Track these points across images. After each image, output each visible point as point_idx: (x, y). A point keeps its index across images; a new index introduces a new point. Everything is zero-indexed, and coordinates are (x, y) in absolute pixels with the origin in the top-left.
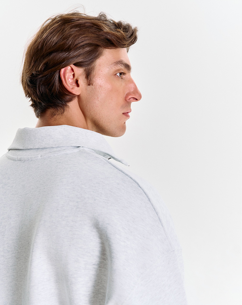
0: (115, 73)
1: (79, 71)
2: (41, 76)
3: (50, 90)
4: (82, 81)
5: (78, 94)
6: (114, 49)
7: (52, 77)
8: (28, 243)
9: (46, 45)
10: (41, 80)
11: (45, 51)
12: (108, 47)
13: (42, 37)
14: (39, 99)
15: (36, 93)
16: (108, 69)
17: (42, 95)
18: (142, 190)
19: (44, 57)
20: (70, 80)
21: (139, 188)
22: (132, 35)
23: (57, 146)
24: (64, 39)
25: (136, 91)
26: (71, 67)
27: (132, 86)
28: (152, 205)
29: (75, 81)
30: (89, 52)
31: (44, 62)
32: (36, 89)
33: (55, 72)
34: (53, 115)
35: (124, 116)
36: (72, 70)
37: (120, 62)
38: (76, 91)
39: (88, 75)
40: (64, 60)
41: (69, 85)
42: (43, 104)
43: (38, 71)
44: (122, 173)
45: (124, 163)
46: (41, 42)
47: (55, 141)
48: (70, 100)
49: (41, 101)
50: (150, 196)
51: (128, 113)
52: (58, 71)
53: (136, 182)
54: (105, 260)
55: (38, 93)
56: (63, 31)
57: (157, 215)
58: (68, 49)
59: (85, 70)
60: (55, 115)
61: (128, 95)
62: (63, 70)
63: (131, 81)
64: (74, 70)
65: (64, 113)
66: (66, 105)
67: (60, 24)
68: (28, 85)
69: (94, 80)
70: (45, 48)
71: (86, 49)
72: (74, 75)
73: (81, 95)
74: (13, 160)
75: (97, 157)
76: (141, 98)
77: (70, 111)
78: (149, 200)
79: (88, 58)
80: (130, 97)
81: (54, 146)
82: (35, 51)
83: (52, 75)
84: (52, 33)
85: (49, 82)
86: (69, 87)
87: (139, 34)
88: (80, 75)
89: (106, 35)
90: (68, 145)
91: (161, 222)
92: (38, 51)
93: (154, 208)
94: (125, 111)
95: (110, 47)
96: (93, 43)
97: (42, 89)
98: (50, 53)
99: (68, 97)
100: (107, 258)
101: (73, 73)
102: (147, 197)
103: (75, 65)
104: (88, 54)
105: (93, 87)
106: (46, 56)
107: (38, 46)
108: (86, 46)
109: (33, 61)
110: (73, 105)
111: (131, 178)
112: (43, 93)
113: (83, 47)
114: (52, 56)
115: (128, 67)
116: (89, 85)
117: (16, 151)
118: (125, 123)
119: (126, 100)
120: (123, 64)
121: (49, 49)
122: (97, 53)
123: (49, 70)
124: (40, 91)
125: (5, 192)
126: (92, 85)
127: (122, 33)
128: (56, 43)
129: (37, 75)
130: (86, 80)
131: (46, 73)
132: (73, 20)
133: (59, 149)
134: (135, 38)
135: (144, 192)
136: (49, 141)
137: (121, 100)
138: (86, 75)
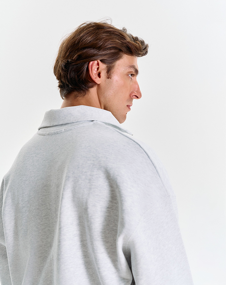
0: (128, 74)
1: (103, 67)
2: (74, 64)
3: (78, 76)
4: (103, 74)
5: (98, 83)
6: (130, 56)
7: (82, 67)
8: (58, 196)
9: (81, 42)
10: (73, 67)
11: (80, 46)
12: (127, 53)
13: (80, 35)
14: (68, 82)
15: (67, 76)
16: (123, 69)
17: (71, 79)
18: (143, 150)
19: (78, 50)
20: (94, 71)
21: (141, 148)
22: (145, 48)
23: (76, 121)
24: (97, 40)
25: (138, 91)
26: (98, 62)
27: (137, 86)
28: (151, 161)
29: (98, 73)
30: (114, 53)
31: (79, 53)
32: (68, 73)
33: (85, 63)
34: (76, 97)
35: (127, 108)
36: (98, 64)
37: (133, 67)
38: (98, 80)
39: (109, 71)
40: (94, 55)
41: (94, 75)
42: (70, 86)
43: (72, 60)
44: (127, 138)
45: (129, 133)
46: (79, 38)
47: (74, 118)
48: (92, 87)
49: (70, 83)
50: (149, 155)
51: (130, 106)
52: (88, 63)
53: (138, 144)
54: (116, 204)
55: (68, 76)
56: (97, 33)
57: (155, 168)
58: (99, 48)
59: (107, 67)
60: (78, 97)
61: (132, 92)
62: (91, 63)
63: (136, 83)
64: (99, 65)
65: (85, 96)
66: (88, 90)
67: (94, 28)
68: (62, 69)
69: (113, 75)
70: (81, 43)
71: (112, 50)
72: (98, 69)
73: (100, 85)
74: (43, 135)
75: (107, 128)
76: (141, 97)
77: (90, 95)
78: (149, 157)
79: (112, 58)
80: (134, 94)
81: (74, 121)
82: (72, 44)
83: (83, 65)
84: (88, 33)
85: (79, 71)
86: (93, 76)
87: (149, 50)
88: (103, 69)
89: (128, 44)
90: (85, 120)
91: (158, 174)
92: (74, 45)
93: (153, 164)
94: (128, 104)
95: (128, 53)
96: (118, 48)
97: (73, 74)
98: (85, 48)
99: (90, 84)
100: (118, 202)
101: (98, 67)
102: (147, 155)
103: (101, 61)
104: (113, 55)
105: (111, 80)
106: (80, 50)
107: (75, 41)
108: (112, 48)
109: (69, 52)
110: (93, 91)
111: (134, 141)
112: (72, 77)
113: (110, 49)
114: (85, 51)
115: (137, 71)
116: (108, 78)
117: (45, 129)
118: (127, 114)
119: (130, 96)
120: (135, 69)
121: (84, 45)
122: (119, 56)
123: (82, 61)
124: (70, 75)
125: (38, 160)
126: (111, 79)
127: (140, 45)
128: (90, 42)
129: (71, 62)
130: (106, 74)
131: (78, 62)
132: (105, 28)
133: (78, 123)
134: (147, 52)
135: (145, 151)
136: (70, 118)
137: (127, 95)
138: (107, 70)
